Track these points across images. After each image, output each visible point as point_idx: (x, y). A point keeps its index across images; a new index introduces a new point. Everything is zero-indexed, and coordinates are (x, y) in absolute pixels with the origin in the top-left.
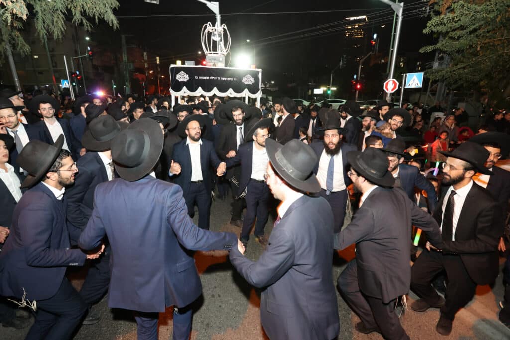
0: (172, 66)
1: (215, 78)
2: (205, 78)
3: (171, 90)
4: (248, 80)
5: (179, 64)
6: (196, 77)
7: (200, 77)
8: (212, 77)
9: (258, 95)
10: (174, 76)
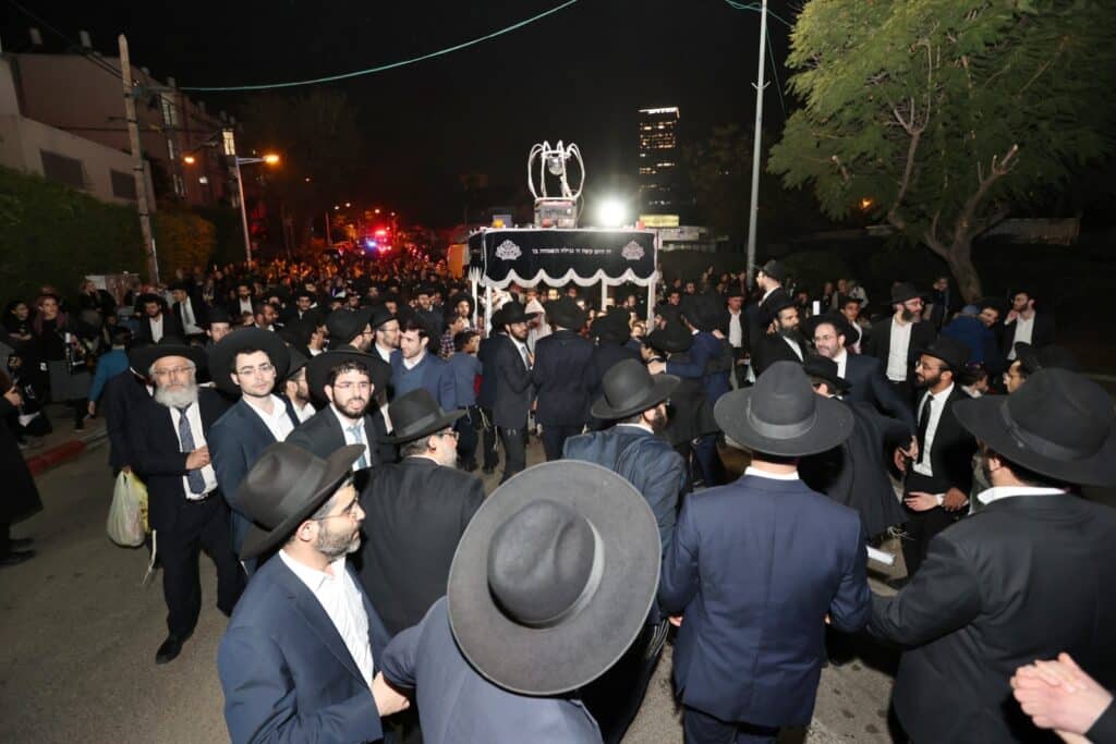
0: (488, 230)
1: (572, 251)
2: (552, 251)
5: (500, 226)
6: (535, 251)
7: (542, 251)
8: (564, 250)
9: (651, 282)
10: (492, 249)
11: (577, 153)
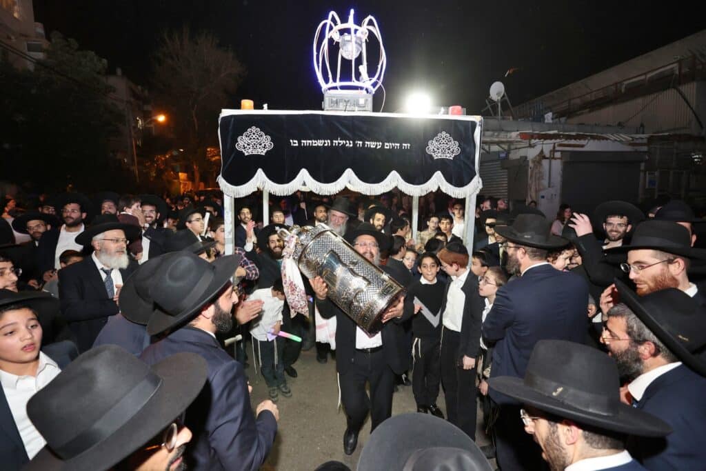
0: (226, 113)
1: (349, 144)
2: (320, 143)
3: (222, 182)
4: (443, 148)
5: (247, 108)
6: (294, 143)
7: (305, 142)
8: (338, 142)
9: (471, 190)
10: (229, 141)
11: (377, 32)
